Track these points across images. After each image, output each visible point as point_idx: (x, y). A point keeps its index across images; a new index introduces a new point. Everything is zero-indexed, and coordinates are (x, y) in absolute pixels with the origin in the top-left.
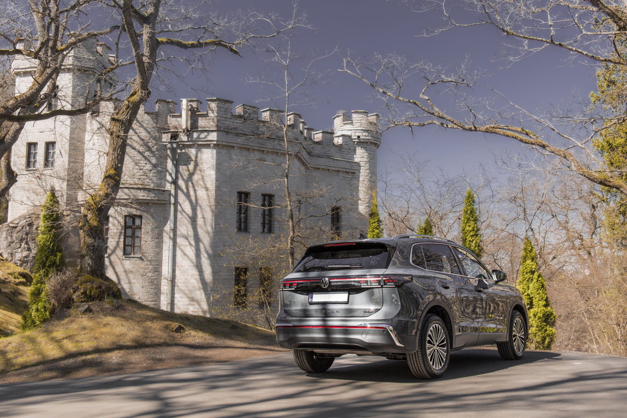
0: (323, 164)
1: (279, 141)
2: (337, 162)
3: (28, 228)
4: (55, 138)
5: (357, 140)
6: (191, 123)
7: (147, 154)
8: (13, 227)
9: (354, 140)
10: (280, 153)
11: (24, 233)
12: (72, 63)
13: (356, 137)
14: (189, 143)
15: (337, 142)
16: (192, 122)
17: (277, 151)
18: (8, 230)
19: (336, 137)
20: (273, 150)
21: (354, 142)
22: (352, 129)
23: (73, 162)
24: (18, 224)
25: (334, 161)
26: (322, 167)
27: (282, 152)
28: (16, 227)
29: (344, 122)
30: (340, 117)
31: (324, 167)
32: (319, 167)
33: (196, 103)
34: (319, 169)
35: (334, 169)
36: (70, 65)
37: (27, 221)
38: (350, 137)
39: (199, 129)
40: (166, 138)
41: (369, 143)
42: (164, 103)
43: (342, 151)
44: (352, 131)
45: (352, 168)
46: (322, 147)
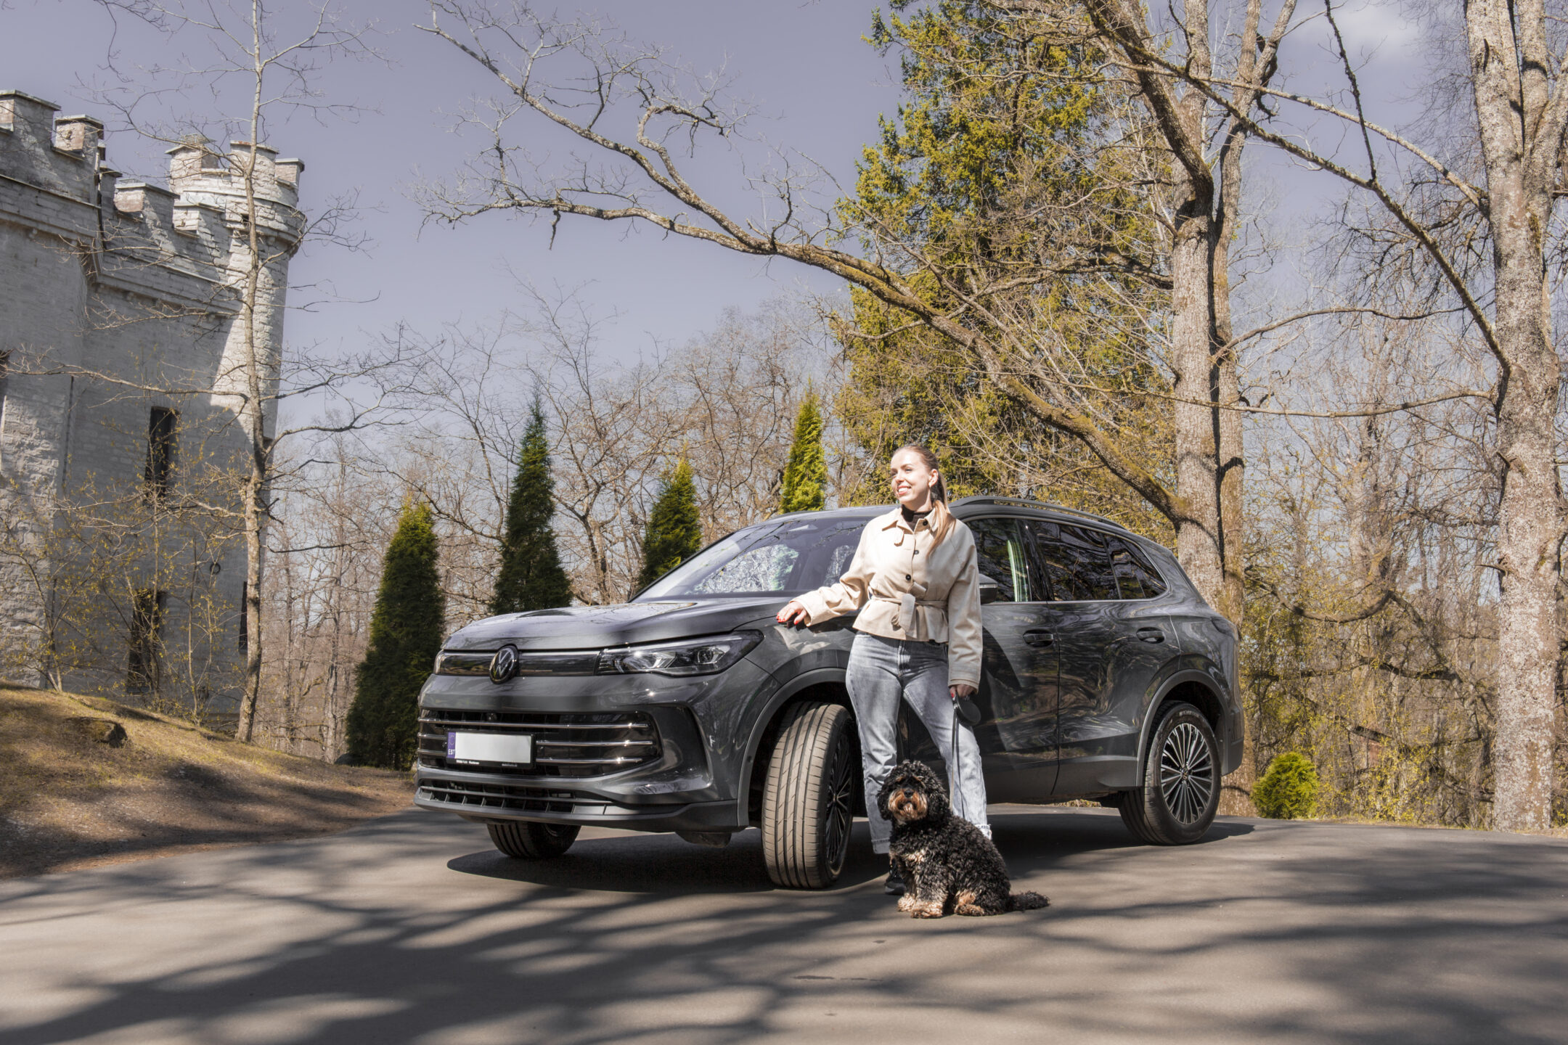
0: (139, 282)
1: (36, 194)
2: (179, 279)
5: (242, 227)
9: (229, 225)
10: (35, 232)
13: (239, 218)
15: (179, 223)
17: (27, 223)
19: (178, 208)
20: (14, 219)
21: (231, 230)
22: (227, 192)
25: (173, 277)
26: (136, 289)
27: (41, 227)
29: (204, 170)
30: (192, 154)
31: (141, 291)
32: (126, 287)
34: (126, 292)
35: (169, 299)
38: (220, 214)
41: (273, 239)
43: (194, 251)
44: (229, 198)
45: (221, 305)
46: (141, 232)
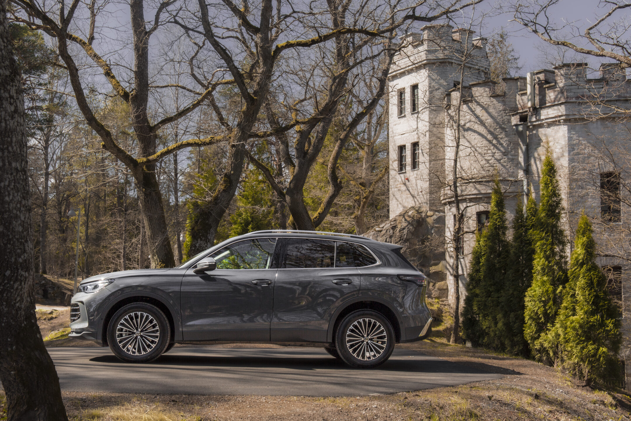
3: (391, 231)
4: (419, 138)
6: (539, 99)
7: (494, 142)
8: (378, 231)
11: (388, 236)
12: (425, 58)
14: (537, 123)
16: (541, 97)
18: (374, 234)
23: (434, 160)
24: (383, 227)
28: (381, 231)
33: (543, 74)
36: (425, 60)
37: (391, 225)
39: (547, 105)
40: (515, 120)
42: (511, 81)
